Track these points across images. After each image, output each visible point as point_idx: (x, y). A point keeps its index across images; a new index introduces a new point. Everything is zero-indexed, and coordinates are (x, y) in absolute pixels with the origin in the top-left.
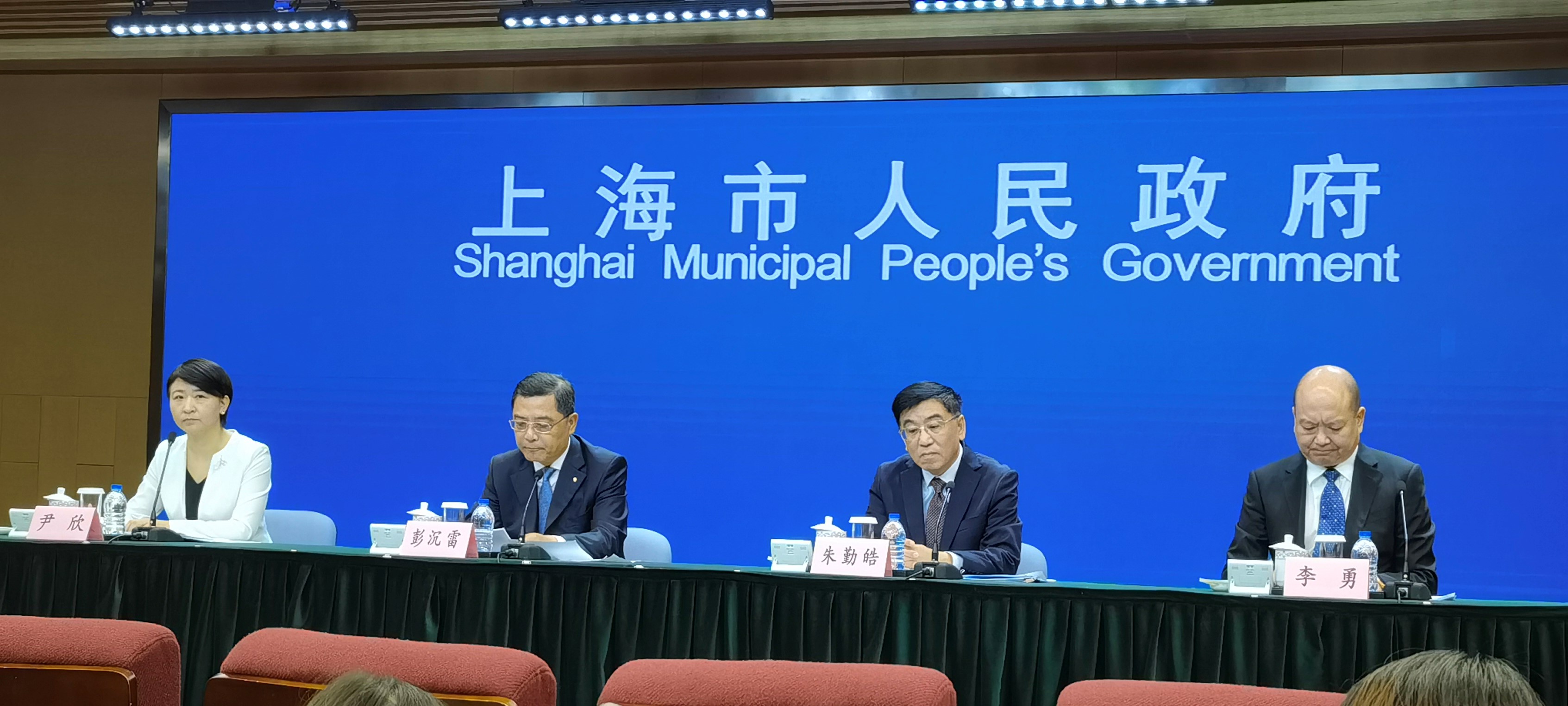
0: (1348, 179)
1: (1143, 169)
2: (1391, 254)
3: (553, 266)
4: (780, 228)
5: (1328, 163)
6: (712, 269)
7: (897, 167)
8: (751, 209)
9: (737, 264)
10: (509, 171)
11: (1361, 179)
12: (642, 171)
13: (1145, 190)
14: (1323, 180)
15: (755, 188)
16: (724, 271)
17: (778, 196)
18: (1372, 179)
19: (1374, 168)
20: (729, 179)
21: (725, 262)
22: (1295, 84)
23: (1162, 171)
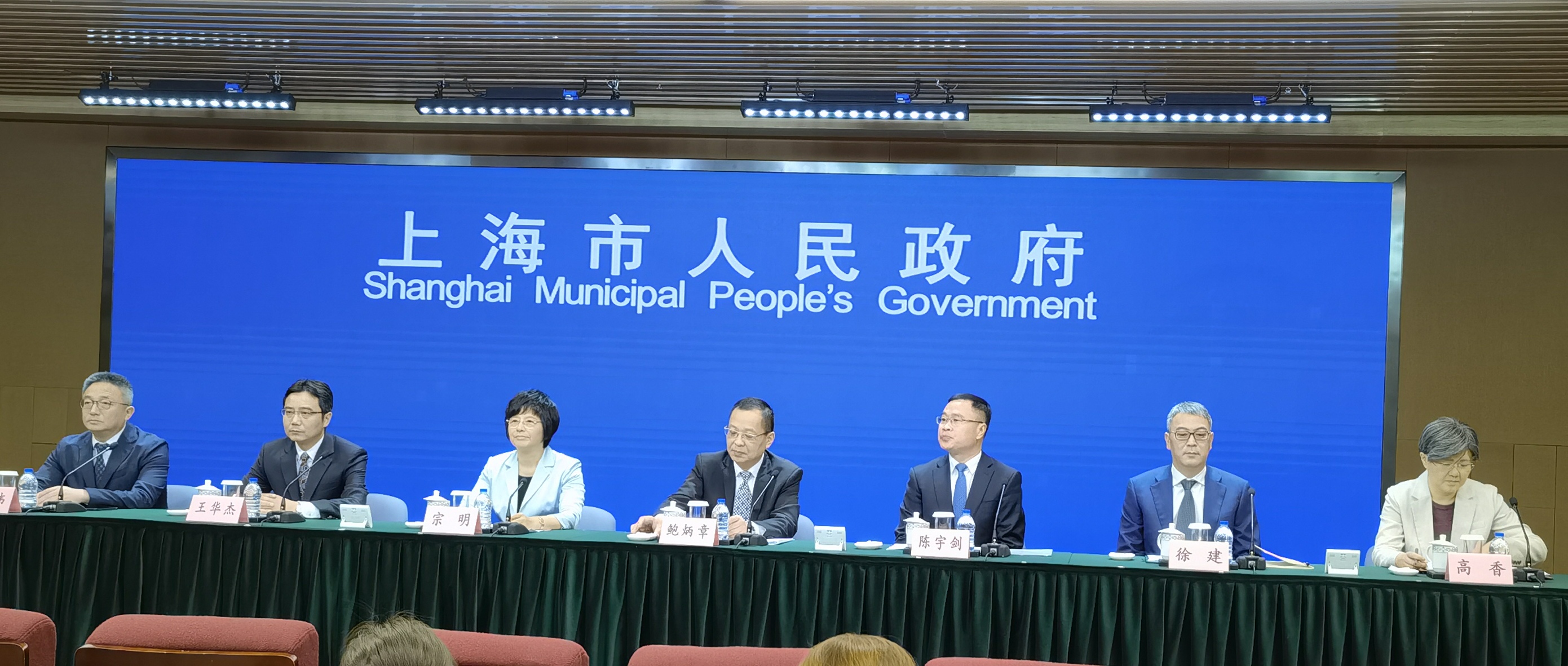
0: (1060, 243)
1: (908, 230)
2: (1091, 299)
3: (445, 290)
4: (629, 266)
5: (1045, 230)
6: (575, 296)
7: (722, 223)
8: (606, 251)
9: (594, 293)
10: (409, 216)
11: (1070, 243)
12: (518, 218)
13: (910, 247)
14: (1042, 243)
15: (609, 234)
16: (584, 297)
17: (628, 242)
18: (1077, 243)
19: (1079, 235)
20: (588, 227)
21: (585, 292)
22: (1022, 171)
23: (923, 233)
